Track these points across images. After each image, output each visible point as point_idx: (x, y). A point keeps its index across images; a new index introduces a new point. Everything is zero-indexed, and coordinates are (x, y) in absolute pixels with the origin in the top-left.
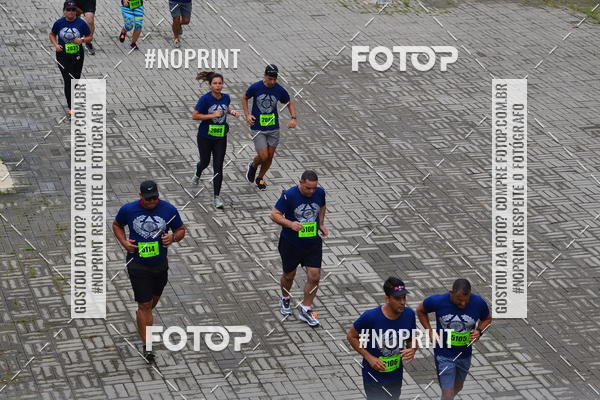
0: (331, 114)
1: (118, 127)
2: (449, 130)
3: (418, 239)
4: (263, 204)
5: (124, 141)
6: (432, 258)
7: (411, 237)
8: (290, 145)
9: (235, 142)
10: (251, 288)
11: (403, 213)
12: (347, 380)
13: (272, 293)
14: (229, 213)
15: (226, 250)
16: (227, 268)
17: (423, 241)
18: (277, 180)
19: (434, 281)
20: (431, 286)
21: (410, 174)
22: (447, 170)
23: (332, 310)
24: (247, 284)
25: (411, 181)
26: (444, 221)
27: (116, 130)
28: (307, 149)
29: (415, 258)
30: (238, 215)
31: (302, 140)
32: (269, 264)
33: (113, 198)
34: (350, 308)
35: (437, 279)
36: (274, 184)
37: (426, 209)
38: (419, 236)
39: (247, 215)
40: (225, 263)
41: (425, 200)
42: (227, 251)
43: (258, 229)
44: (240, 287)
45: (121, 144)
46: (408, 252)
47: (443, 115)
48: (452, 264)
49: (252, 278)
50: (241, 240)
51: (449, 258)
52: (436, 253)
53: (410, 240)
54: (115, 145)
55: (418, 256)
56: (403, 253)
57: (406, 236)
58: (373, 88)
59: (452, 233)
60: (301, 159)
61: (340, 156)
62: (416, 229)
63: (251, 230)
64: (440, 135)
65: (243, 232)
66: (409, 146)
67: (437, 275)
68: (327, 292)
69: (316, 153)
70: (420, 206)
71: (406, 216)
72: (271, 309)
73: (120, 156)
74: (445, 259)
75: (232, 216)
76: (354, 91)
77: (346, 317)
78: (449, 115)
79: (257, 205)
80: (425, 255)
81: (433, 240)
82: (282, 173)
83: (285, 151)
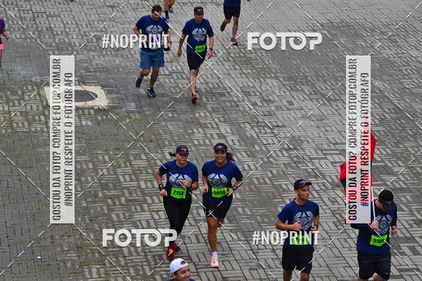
0: (331, 62)
1: (180, 66)
2: (417, 76)
3: (390, 152)
4: (280, 124)
5: (184, 76)
6: (400, 166)
7: (385, 150)
8: (300, 82)
9: (262, 79)
10: (269, 182)
11: (380, 133)
12: (335, 250)
13: (284, 187)
14: (256, 129)
15: (252, 155)
16: (253, 167)
17: (394, 154)
18: (290, 107)
19: (401, 183)
20: (398, 186)
21: (387, 106)
22: (413, 104)
23: (326, 200)
24: (266, 179)
25: (386, 110)
26: (411, 141)
27: (179, 68)
28: (313, 86)
29: (388, 166)
30: (263, 131)
31: (310, 79)
32: (283, 166)
33: (175, 115)
34: (338, 199)
35: (403, 182)
36: (288, 110)
37: (397, 131)
38: (391, 151)
39: (268, 130)
40: (251, 164)
41: (396, 125)
42: (254, 156)
43: (276, 141)
44: (261, 181)
45: (183, 78)
46: (382, 161)
47: (413, 64)
48: (415, 171)
49: (270, 175)
50: (263, 148)
51: (413, 167)
52: (403, 163)
53: (385, 153)
54: (178, 78)
55: (390, 165)
56: (379, 162)
57: (382, 151)
58: (363, 43)
59: (416, 149)
60: (308, 93)
61: (336, 91)
62: (389, 146)
63: (270, 141)
64: (410, 78)
65: (265, 142)
66: (387, 85)
67: (403, 179)
68: (323, 187)
69: (319, 89)
70: (392, 129)
71: (382, 135)
72: (282, 198)
73: (181, 86)
74: (409, 168)
75: (258, 131)
76: (349, 46)
77: (336, 206)
78: (417, 64)
79: (275, 124)
80: (395, 164)
81: (402, 153)
82: (294, 102)
83: (297, 86)
